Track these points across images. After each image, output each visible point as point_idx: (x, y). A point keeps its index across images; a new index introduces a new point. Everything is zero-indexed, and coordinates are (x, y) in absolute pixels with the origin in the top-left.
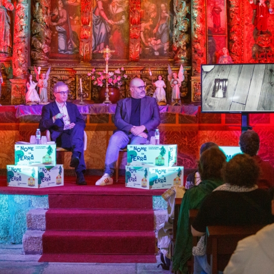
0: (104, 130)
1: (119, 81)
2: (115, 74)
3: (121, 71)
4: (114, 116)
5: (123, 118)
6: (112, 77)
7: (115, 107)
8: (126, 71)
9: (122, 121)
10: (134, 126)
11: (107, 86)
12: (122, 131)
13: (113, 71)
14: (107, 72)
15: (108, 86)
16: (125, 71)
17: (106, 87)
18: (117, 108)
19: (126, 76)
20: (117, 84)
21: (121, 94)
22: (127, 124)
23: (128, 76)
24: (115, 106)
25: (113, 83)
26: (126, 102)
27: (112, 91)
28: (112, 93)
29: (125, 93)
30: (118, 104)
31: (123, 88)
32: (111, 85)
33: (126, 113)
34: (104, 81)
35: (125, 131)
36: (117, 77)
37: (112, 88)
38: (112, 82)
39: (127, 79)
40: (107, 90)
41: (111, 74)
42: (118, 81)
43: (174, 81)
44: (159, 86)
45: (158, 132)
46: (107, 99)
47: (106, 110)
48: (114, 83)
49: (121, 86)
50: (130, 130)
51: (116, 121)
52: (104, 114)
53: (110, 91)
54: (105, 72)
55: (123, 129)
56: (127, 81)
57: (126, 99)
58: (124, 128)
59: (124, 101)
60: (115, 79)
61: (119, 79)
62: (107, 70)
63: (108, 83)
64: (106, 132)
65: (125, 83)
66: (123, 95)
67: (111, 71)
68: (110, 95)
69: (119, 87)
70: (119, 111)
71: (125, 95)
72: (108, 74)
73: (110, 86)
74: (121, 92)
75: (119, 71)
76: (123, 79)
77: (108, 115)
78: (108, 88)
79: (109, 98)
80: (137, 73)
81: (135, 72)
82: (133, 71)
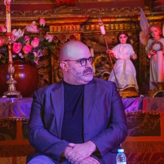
0: (7, 156)
1: (36, 49)
2: (27, 34)
3: (39, 27)
4: (27, 125)
5: (47, 127)
6: (21, 40)
7: (29, 105)
8: (51, 27)
10: (72, 144)
11: (11, 60)
12: (47, 155)
13: (22, 28)
14: (9, 31)
15: (13, 59)
16: (47, 27)
17: (7, 63)
18: (33, 105)
19: (50, 38)
20: (31, 54)
21: (42, 76)
22: (57, 140)
23: (55, 38)
24: (29, 102)
25: (23, 54)
27: (22, 71)
28: (22, 75)
29: (50, 73)
30: (35, 98)
31: (45, 63)
32: (18, 57)
33: (53, 116)
34: (4, 49)
36: (32, 39)
37: (21, 63)
38: (22, 52)
39: (53, 43)
40: (11, 69)
41: (19, 34)
42: (33, 49)
43: (153, 44)
44: (121, 56)
45: (123, 156)
46: (12, 87)
47: (10, 111)
48: (26, 52)
49: (41, 59)
50: (63, 153)
51: (33, 134)
52: (6, 121)
53: (17, 71)
54: (4, 30)
55: (48, 152)
56: (54, 47)
57: (53, 86)
58: (49, 148)
59: (49, 90)
60: (28, 44)
61: (35, 44)
62: (9, 25)
63: (13, 53)
64: (11, 159)
65: (49, 52)
66: (46, 77)
67: (17, 28)
68: (18, 80)
69: (36, 62)
70: (39, 111)
71: (50, 79)
72: (11, 35)
73: (17, 60)
74: (41, 72)
75: (35, 27)
76: (44, 44)
77: (14, 122)
78: (13, 65)
79: (16, 85)
80: (74, 30)
81: (69, 27)
82: (65, 27)
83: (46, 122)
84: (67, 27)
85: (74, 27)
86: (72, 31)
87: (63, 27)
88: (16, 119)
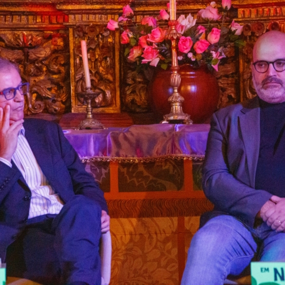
0: (170, 214)
1: (216, 47)
2: (202, 22)
3: (220, 10)
5: (232, 170)
6: (191, 32)
7: (204, 135)
8: (240, 10)
9: (229, 181)
10: (274, 198)
11: (175, 64)
13: (194, 13)
14: (173, 17)
15: (179, 62)
16: (234, 10)
17: (170, 69)
18: (210, 136)
19: (238, 28)
20: (207, 55)
21: (224, 90)
22: (249, 190)
23: (246, 28)
24: (203, 131)
25: (195, 54)
26: (242, 117)
27: (192, 82)
28: (192, 88)
29: (237, 85)
30: (213, 124)
31: (230, 68)
32: (187, 59)
33: (242, 153)
34: (165, 47)
35: (239, 216)
36: (209, 30)
37: (191, 69)
38: (193, 50)
39: (242, 37)
40: (176, 78)
41: (187, 22)
42: (210, 46)
46: (177, 107)
47: (173, 145)
48: (199, 52)
49: (223, 62)
50: (259, 212)
52: (167, 160)
53: (185, 81)
54: (166, 17)
56: (244, 43)
60: (202, 38)
61: (214, 39)
62: (173, 8)
63: (179, 54)
64: (175, 219)
65: (237, 50)
66: (231, 91)
67: (186, 13)
68: (187, 96)
69: (216, 67)
70: (220, 146)
71: (237, 93)
72: (176, 23)
73: (185, 65)
74: (222, 83)
75: (215, 11)
76: (228, 37)
77: (180, 163)
78: (179, 72)
79: (183, 105)
80: (278, 15)
81: (269, 10)
82: (263, 10)
83: (231, 161)
84: (266, 9)
85: (278, 9)
86: (274, 16)
87: (260, 9)
88: (184, 157)
